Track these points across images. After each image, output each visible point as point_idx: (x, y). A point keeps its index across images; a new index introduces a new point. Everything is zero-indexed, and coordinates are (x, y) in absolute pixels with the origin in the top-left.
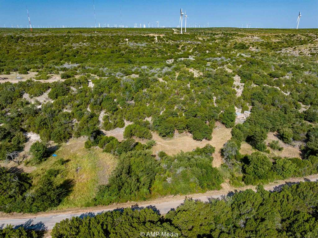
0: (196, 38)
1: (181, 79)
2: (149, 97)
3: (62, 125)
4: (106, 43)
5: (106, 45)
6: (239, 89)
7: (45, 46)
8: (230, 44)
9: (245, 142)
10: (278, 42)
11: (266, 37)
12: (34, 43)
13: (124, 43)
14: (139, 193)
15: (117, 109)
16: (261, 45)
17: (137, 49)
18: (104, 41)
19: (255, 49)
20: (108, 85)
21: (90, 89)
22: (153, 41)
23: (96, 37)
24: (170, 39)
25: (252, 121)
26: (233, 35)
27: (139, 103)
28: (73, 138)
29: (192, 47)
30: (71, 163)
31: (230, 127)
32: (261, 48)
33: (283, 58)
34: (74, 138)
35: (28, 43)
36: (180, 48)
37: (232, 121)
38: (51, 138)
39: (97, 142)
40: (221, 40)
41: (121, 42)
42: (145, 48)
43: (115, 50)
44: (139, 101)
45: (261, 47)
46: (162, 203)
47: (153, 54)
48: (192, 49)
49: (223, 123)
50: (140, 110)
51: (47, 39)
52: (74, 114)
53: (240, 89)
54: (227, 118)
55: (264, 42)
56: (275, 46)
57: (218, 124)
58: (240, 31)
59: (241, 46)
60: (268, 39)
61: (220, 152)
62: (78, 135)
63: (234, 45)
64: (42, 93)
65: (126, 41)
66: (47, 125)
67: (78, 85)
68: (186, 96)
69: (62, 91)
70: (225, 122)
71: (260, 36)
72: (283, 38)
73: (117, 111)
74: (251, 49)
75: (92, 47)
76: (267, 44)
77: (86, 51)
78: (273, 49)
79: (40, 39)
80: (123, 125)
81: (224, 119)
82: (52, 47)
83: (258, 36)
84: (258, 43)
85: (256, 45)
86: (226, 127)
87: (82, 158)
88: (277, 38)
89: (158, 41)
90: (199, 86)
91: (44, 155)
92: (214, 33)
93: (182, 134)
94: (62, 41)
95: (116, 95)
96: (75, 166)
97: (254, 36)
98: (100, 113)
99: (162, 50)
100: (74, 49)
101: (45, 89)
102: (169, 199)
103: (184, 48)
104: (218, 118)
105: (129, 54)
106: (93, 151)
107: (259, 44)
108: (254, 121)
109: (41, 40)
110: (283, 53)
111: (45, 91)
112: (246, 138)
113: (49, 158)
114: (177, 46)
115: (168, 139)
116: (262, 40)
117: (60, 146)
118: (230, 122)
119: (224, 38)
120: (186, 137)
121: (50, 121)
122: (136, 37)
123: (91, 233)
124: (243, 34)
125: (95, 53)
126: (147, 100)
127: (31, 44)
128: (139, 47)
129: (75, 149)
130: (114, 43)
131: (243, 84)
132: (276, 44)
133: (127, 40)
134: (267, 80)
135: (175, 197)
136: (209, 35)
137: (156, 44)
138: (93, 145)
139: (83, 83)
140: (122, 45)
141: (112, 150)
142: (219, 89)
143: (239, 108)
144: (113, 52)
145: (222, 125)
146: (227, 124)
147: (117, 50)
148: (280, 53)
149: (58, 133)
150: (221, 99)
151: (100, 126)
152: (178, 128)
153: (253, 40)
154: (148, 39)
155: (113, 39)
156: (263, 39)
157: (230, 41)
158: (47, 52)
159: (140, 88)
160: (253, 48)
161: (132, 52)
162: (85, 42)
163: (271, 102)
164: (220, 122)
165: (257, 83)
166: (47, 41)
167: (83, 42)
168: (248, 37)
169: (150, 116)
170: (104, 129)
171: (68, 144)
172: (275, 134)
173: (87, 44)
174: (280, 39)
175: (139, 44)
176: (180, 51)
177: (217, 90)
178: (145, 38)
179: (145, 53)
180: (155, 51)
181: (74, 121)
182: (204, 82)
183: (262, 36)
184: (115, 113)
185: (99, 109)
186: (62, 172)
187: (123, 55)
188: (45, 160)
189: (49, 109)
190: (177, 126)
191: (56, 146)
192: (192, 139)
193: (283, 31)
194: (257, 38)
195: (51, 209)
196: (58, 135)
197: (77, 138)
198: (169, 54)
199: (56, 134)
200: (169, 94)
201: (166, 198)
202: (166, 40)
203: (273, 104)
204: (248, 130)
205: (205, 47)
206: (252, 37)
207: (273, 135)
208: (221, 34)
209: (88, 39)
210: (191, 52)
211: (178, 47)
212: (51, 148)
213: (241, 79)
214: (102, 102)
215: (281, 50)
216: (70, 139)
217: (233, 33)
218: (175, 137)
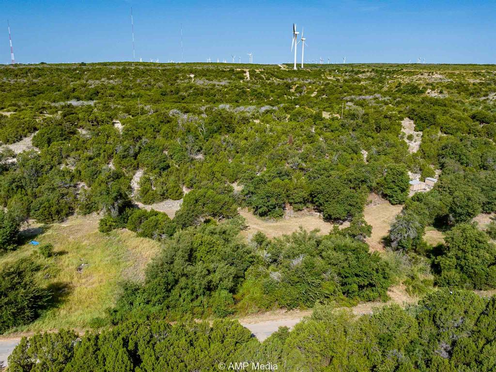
0: (323, 78)
1: (297, 120)
2: (233, 148)
3: (54, 189)
4: (152, 80)
5: (152, 83)
6: (413, 142)
7: (36, 84)
8: (388, 86)
9: (432, 228)
10: (481, 84)
11: (456, 75)
12: (15, 80)
13: (186, 81)
14: (211, 300)
15: (168, 167)
16: (448, 87)
17: (212, 89)
18: (149, 77)
19: (436, 94)
20: (153, 126)
21: (116, 131)
22: (242, 78)
23: (134, 70)
24: (273, 75)
25: (444, 188)
26: (393, 73)
27: (214, 157)
28: (75, 214)
29: (316, 89)
30: (69, 257)
31: (399, 204)
32: (449, 92)
33: (493, 108)
34: (78, 215)
35: (4, 78)
36: (292, 90)
37: (403, 190)
38: (31, 214)
39: (124, 218)
40: (371, 82)
41: (181, 80)
42: (226, 87)
43: (168, 90)
44: (213, 154)
45: (448, 90)
46: (261, 324)
47: (241, 98)
48: (315, 91)
49: (385, 196)
50: (215, 169)
51: (40, 73)
52: (80, 172)
53: (415, 142)
54: (392, 185)
55: (453, 82)
56: (475, 89)
57: (373, 197)
58: (406, 67)
59: (410, 88)
60: (460, 78)
61: (382, 242)
62: (88, 208)
63: (397, 87)
64: (21, 137)
65: (190, 78)
66: (25, 189)
67: (93, 125)
68: (308, 146)
69: (61, 132)
70: (388, 192)
71: (445, 73)
72: (488, 77)
73: (169, 170)
74: (429, 93)
75: (125, 86)
76: (458, 87)
77: (113, 92)
78: (472, 94)
79: (27, 73)
80: (179, 196)
81: (386, 186)
82: (48, 85)
83: (440, 74)
84: (443, 83)
85: (438, 87)
86: (390, 201)
87: (93, 249)
88: (477, 76)
89: (251, 79)
90: (332, 131)
91: (11, 238)
92: (356, 69)
93: (299, 212)
94: (69, 77)
95: (167, 143)
96: (75, 262)
97: (433, 73)
98: (134, 174)
99: (259, 91)
100: (90, 87)
101: (26, 131)
102: (276, 317)
103: (300, 89)
104: (374, 185)
105: (195, 96)
106: (116, 235)
107: (444, 86)
108: (449, 188)
109: (29, 74)
110: (491, 100)
111: (27, 134)
112: (435, 219)
113: (23, 247)
114: (286, 86)
115: (272, 220)
116: (449, 80)
117: (49, 228)
118: (399, 192)
119: (377, 78)
120: (309, 218)
121: (31, 183)
122: (210, 72)
123: (99, 357)
124: (413, 71)
125: (131, 94)
126: (230, 151)
127: (9, 81)
128: (214, 85)
129: (79, 235)
130: (168, 81)
131: (421, 133)
132: (476, 87)
133: (192, 76)
134: (467, 125)
135: (289, 312)
136: (347, 74)
137: (248, 82)
138: (117, 227)
139: (103, 122)
140: (181, 83)
141: (156, 233)
142: (373, 138)
143: (416, 173)
144: (164, 93)
145: (383, 199)
146: (392, 197)
147: (172, 91)
148: (485, 100)
149: (46, 203)
150: (379, 153)
151: (134, 196)
152: (292, 201)
153: (433, 80)
154: (232, 75)
155: (165, 74)
156: (450, 78)
157: (388, 82)
158: (39, 94)
159: (216, 132)
160: (433, 92)
161: (202, 94)
162: (111, 79)
163: (478, 162)
164: (377, 194)
165: (449, 131)
166: (40, 76)
167: (109, 79)
168: (422, 75)
169: (236, 180)
170: (140, 202)
171: (64, 225)
172: (492, 217)
173: (116, 82)
174: (484, 79)
175: (215, 82)
176: (293, 93)
177: (370, 138)
178: (227, 74)
179: (227, 96)
180: (244, 92)
181: (80, 186)
182: (342, 125)
183: (449, 73)
184: (164, 173)
185: (131, 165)
186: (46, 268)
187: (183, 99)
188: (14, 249)
189: (31, 162)
190: (291, 197)
191: (40, 228)
192: (322, 221)
193: (487, 67)
194: (439, 76)
195: (17, 331)
196: (44, 207)
197: (85, 214)
198: (272, 98)
199: (41, 204)
200: (273, 142)
201: (270, 315)
202: (267, 76)
203: (484, 166)
204: (438, 203)
205: (341, 87)
206: (429, 75)
207: (488, 218)
208: (371, 72)
209: (118, 74)
210: (314, 97)
211: (290, 88)
212: (29, 230)
213: (415, 125)
214: (139, 152)
215: (487, 95)
216: (69, 218)
217: (393, 71)
218: (287, 217)
